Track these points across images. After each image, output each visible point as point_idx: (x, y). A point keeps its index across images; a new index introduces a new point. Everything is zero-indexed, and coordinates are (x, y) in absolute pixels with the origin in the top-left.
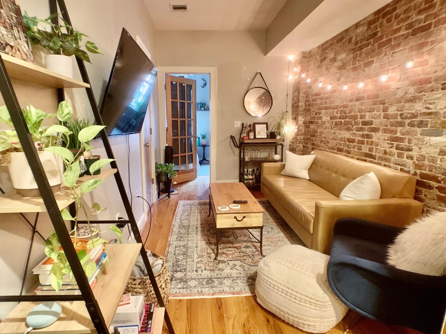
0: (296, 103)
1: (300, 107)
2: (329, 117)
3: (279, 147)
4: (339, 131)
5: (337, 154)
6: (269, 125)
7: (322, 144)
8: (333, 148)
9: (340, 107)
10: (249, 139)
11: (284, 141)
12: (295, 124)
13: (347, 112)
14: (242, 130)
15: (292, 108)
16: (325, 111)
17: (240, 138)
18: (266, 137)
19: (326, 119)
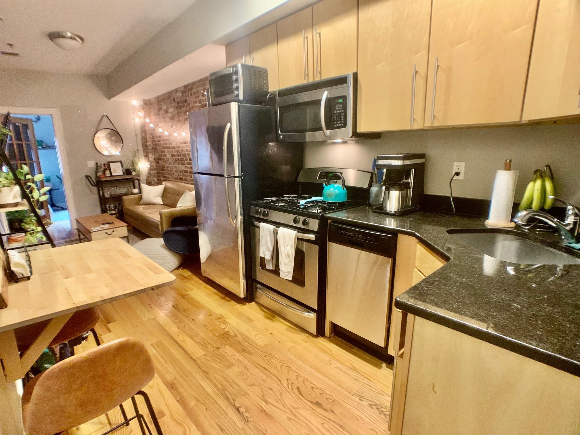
0: (144, 142)
1: (148, 146)
2: (171, 155)
3: (136, 183)
4: (178, 165)
5: (180, 182)
6: (123, 163)
7: (170, 176)
8: (176, 178)
9: (176, 148)
10: (106, 177)
11: (139, 176)
12: (147, 160)
13: (180, 151)
14: (97, 169)
15: (143, 147)
16: (167, 150)
17: (97, 176)
18: (122, 174)
19: (169, 156)
